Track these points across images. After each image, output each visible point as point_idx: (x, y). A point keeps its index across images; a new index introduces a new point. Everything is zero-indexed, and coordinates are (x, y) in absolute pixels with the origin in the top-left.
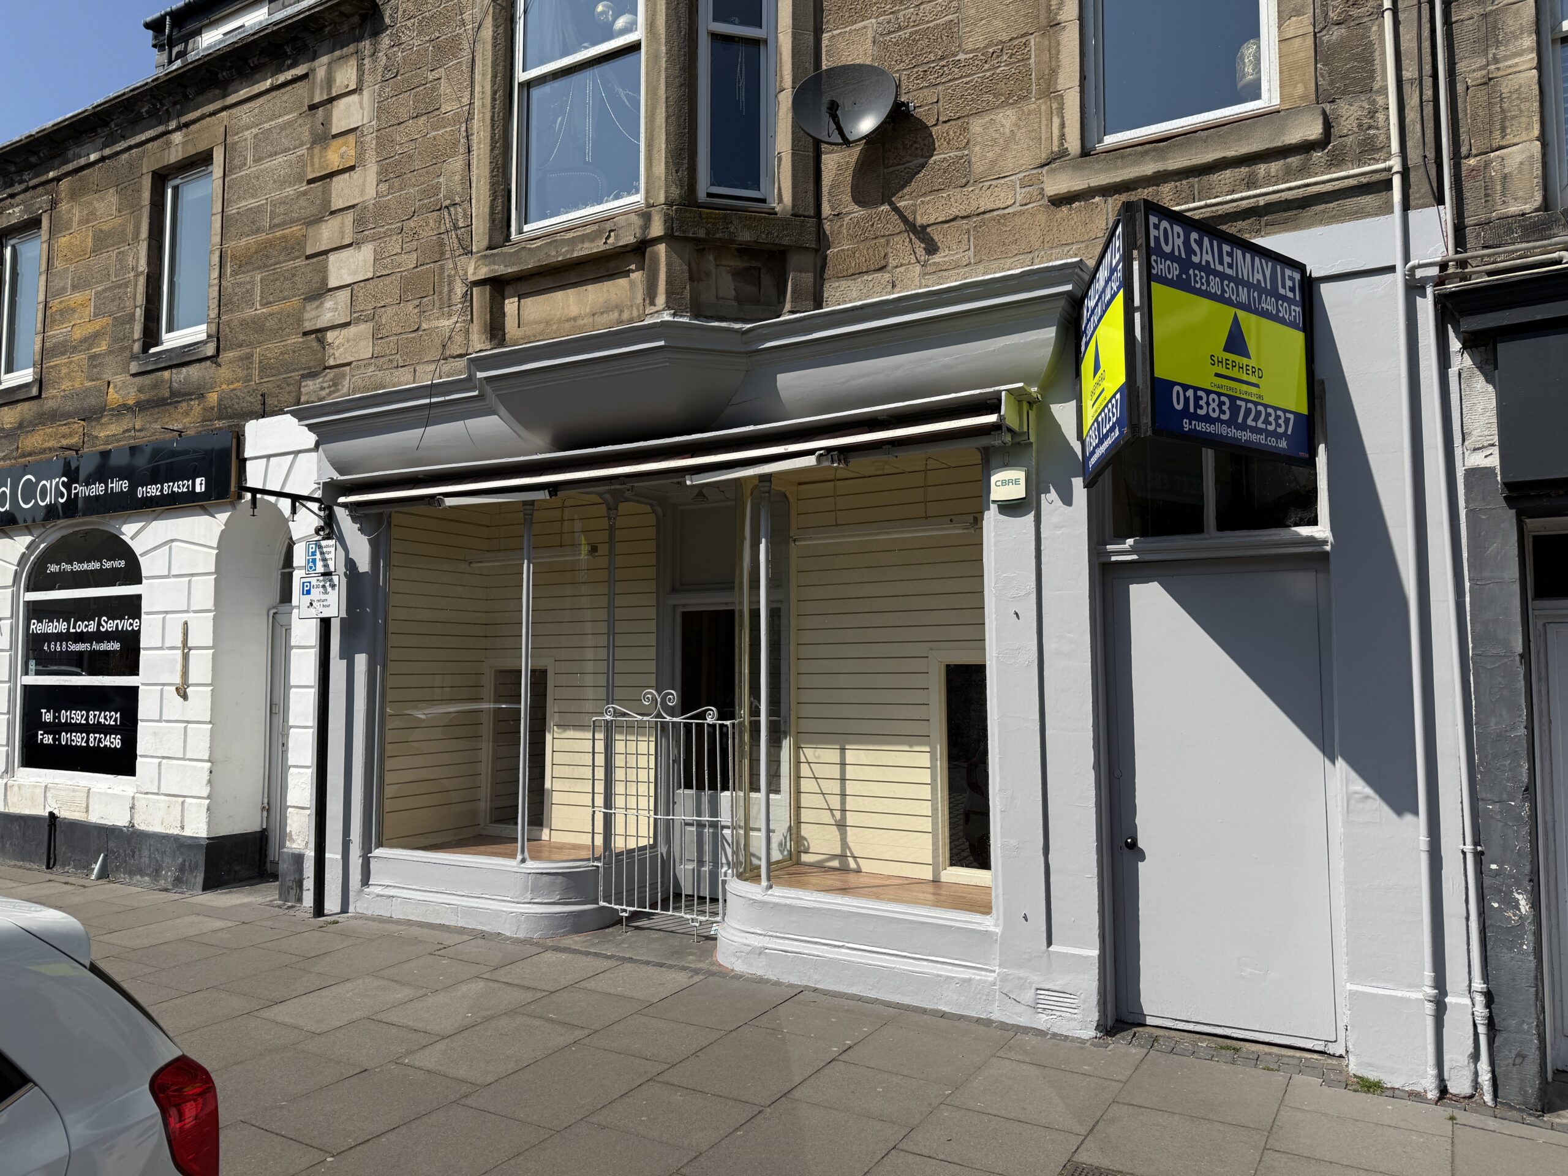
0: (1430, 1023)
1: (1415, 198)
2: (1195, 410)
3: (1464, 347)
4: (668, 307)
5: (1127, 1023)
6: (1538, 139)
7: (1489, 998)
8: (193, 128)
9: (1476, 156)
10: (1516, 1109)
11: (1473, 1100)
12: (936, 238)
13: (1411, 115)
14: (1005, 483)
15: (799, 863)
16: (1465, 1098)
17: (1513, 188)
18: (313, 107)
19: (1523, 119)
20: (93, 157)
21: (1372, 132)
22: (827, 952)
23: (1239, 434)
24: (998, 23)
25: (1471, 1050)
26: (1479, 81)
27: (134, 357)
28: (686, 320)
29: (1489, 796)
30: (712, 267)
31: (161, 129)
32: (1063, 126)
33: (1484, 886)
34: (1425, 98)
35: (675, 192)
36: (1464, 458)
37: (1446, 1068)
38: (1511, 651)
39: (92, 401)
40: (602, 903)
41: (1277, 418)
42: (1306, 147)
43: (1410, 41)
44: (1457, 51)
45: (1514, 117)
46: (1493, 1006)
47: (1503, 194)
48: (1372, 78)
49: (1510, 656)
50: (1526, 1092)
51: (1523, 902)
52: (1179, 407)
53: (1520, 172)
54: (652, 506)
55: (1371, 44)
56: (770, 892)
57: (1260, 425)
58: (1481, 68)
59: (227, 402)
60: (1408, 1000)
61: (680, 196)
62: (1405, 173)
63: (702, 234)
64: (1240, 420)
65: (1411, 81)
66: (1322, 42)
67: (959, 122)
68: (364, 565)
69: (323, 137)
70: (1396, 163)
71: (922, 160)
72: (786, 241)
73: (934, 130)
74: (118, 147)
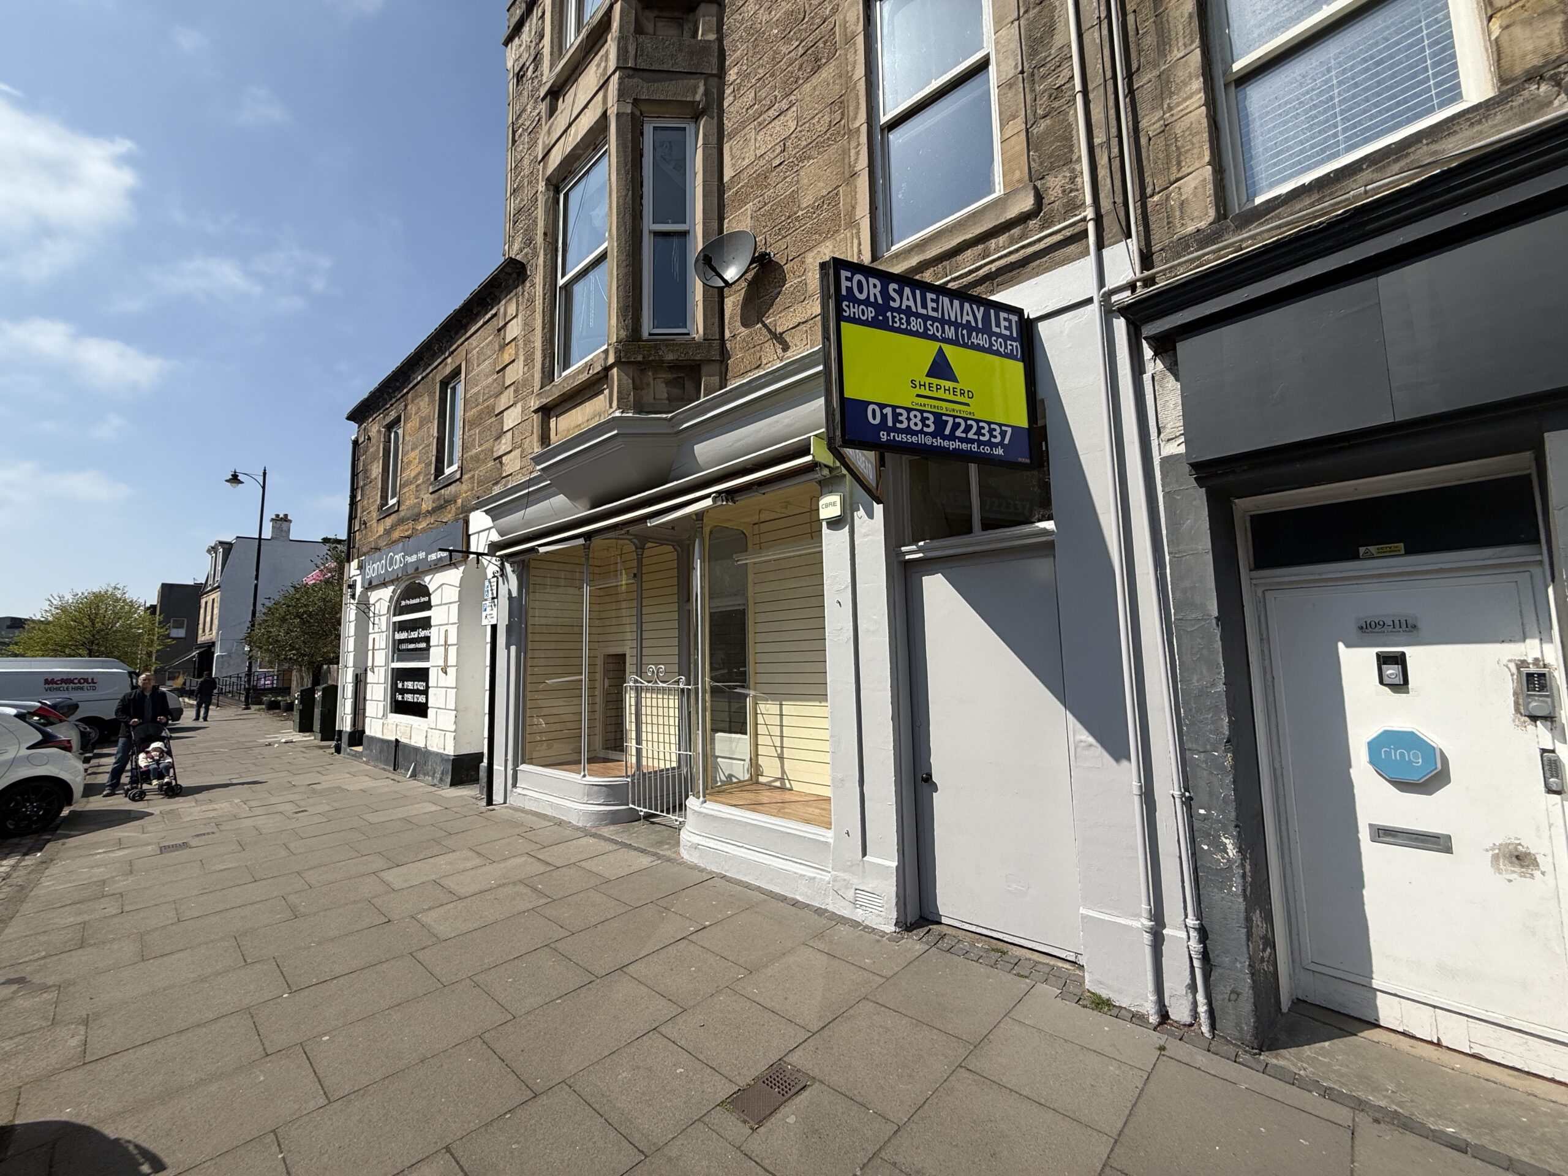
0: (1148, 952)
1: (1109, 239)
2: (894, 423)
3: (1156, 354)
4: (619, 408)
5: (928, 920)
6: (1209, 164)
7: (1203, 934)
8: (455, 353)
9: (1159, 193)
10: (1232, 1043)
11: (1193, 1028)
12: (788, 340)
13: (1103, 172)
14: (827, 506)
15: (757, 783)
16: (1185, 1025)
17: (1189, 211)
18: (499, 330)
19: (1196, 151)
20: (419, 378)
21: (1073, 194)
22: (734, 850)
23: (946, 443)
24: (821, 184)
25: (1188, 981)
26: (1158, 131)
27: (431, 484)
28: (630, 415)
29: (1195, 746)
30: (651, 380)
31: (443, 357)
32: (860, 244)
33: (1195, 828)
34: (1112, 155)
35: (623, 334)
36: (1160, 449)
37: (1166, 995)
38: (1208, 615)
39: (416, 510)
40: (631, 806)
41: (991, 431)
42: (1023, 219)
43: (1099, 113)
44: (1139, 112)
45: (1187, 152)
46: (1207, 942)
47: (1182, 218)
48: (1072, 151)
49: (1206, 620)
50: (1242, 1028)
51: (1230, 847)
52: (877, 421)
53: (1195, 196)
54: (673, 546)
55: (1070, 125)
56: (704, 805)
57: (971, 435)
58: (1159, 120)
59: (465, 503)
60: (1130, 928)
61: (626, 336)
62: (1098, 220)
63: (640, 358)
64: (947, 432)
65: (1101, 145)
66: (1033, 135)
67: (799, 258)
68: (515, 594)
69: (503, 347)
70: (1089, 213)
71: (779, 289)
72: (698, 357)
73: (785, 267)
74: (428, 371)
